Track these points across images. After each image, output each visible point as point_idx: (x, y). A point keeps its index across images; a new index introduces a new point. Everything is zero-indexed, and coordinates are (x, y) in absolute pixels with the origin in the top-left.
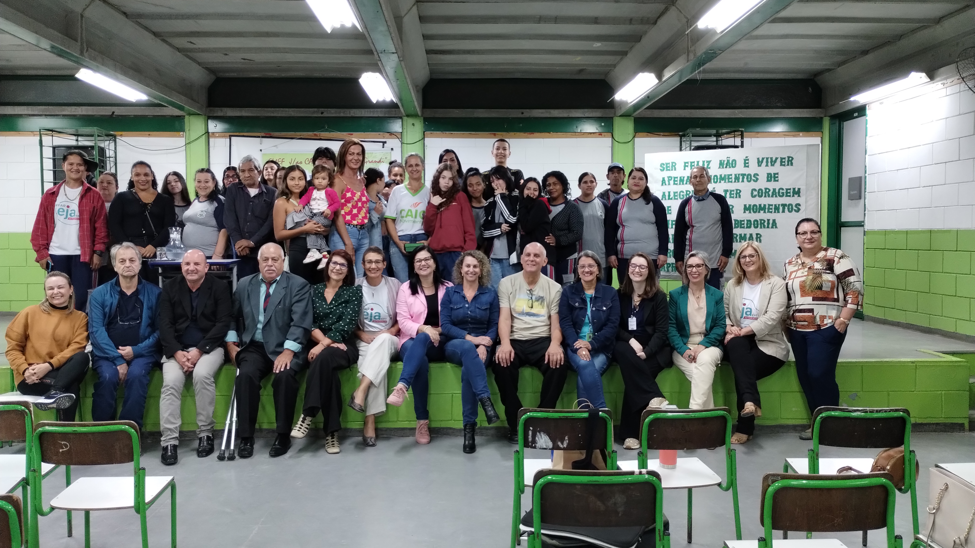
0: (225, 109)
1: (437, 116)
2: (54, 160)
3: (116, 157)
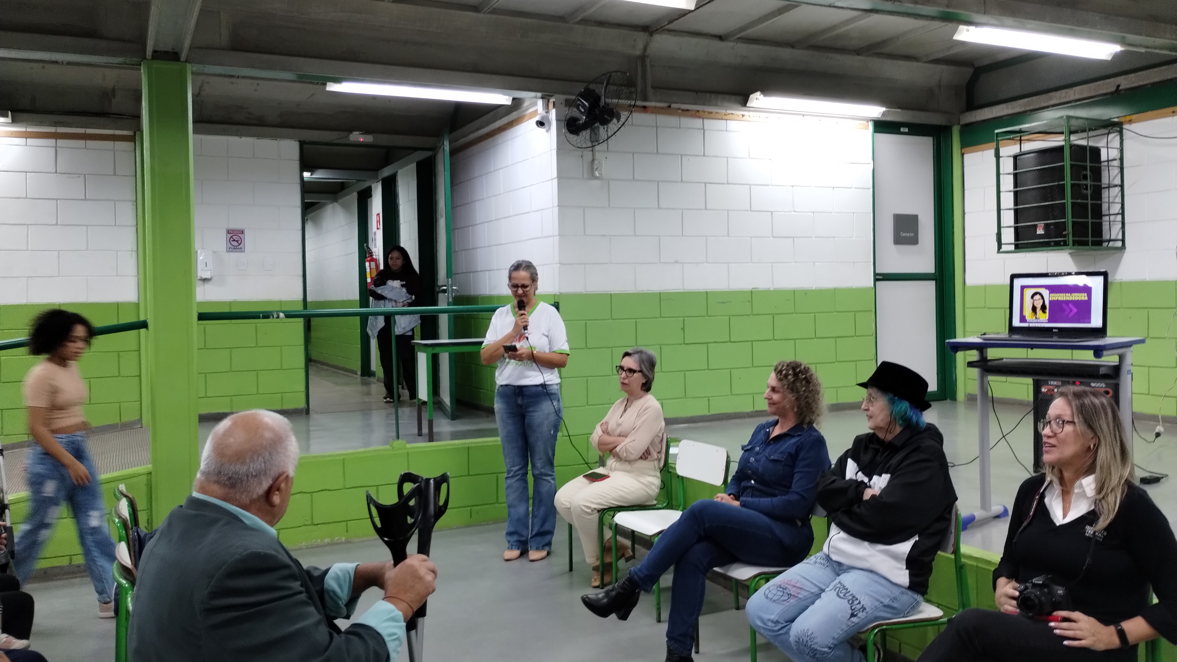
2: (1015, 176)
3: (1121, 159)
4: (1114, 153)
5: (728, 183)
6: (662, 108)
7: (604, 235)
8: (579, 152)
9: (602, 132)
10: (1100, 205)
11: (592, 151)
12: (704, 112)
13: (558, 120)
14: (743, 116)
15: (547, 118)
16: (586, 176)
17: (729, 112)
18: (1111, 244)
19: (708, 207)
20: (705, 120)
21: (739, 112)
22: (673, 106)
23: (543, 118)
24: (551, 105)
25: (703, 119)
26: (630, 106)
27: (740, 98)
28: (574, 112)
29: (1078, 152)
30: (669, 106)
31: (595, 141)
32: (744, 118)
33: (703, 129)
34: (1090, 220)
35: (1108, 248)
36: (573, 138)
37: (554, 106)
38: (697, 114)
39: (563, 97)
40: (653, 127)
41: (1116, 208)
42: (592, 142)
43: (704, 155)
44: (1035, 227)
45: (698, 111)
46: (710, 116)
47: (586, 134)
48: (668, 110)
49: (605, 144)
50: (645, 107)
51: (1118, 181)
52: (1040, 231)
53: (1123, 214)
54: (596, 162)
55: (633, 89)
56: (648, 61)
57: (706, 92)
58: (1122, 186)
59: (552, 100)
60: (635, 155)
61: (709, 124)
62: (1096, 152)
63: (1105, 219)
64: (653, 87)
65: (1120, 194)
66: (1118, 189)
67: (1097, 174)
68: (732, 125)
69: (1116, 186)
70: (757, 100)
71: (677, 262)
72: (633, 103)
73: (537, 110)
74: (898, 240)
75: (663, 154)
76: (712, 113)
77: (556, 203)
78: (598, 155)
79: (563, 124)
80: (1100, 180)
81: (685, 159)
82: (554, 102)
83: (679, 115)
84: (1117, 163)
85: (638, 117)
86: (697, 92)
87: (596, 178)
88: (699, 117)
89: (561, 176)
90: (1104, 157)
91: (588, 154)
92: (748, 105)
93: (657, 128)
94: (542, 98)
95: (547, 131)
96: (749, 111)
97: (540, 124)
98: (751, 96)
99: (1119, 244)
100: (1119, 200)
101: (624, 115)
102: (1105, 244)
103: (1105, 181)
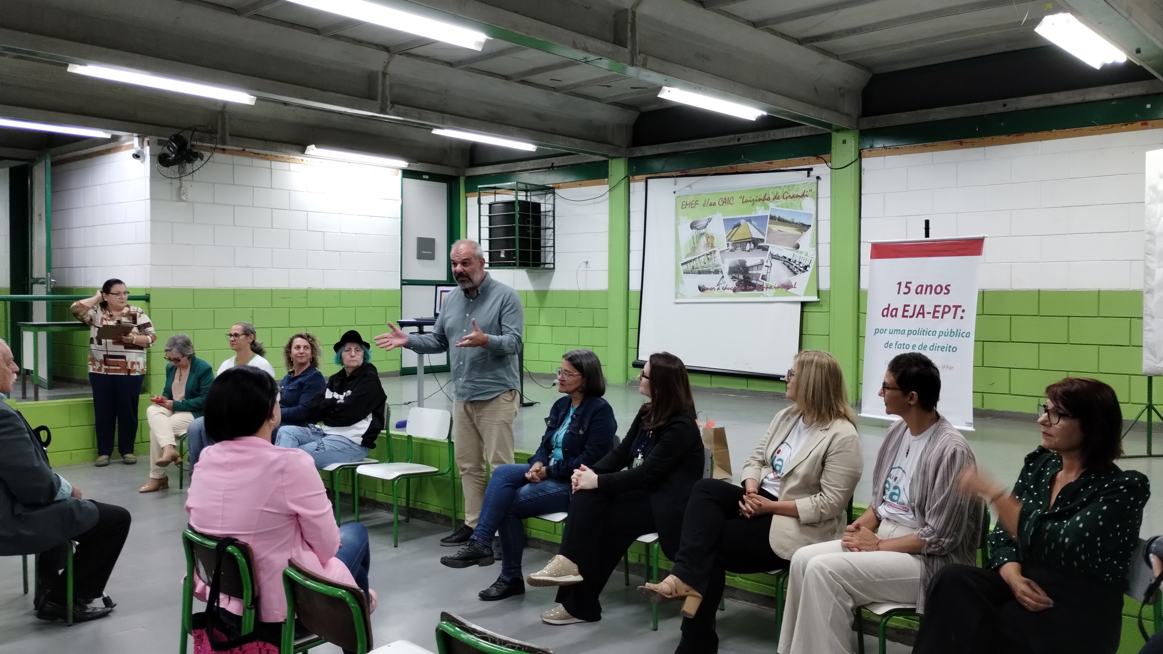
0: (643, 148)
1: (877, 125)
2: (490, 217)
3: (554, 211)
4: (550, 207)
5: (290, 210)
6: (238, 151)
7: (189, 244)
8: (169, 181)
9: (188, 166)
10: (540, 241)
11: (180, 180)
12: (272, 156)
13: (151, 155)
14: (302, 160)
15: (142, 152)
16: (174, 199)
17: (291, 157)
18: (547, 266)
19: (274, 226)
20: (273, 162)
21: (299, 157)
22: (247, 150)
23: (138, 152)
24: (145, 143)
25: (271, 160)
26: (211, 148)
27: (300, 147)
28: (166, 150)
29: (524, 205)
30: (244, 150)
31: (182, 174)
32: (303, 162)
33: (271, 168)
34: (531, 250)
35: (544, 269)
36: (164, 169)
37: (148, 144)
38: (266, 157)
39: (155, 138)
40: (231, 164)
41: (550, 243)
42: (180, 174)
43: (271, 188)
44: (500, 252)
45: (267, 155)
46: (276, 159)
47: (175, 168)
48: (242, 153)
49: (190, 177)
50: (224, 150)
51: (552, 226)
52: (502, 256)
53: (554, 247)
54: (183, 189)
55: (214, 136)
56: (227, 116)
57: (273, 141)
58: (554, 229)
59: (147, 139)
60: (216, 185)
61: (275, 164)
62: (537, 206)
63: (542, 249)
64: (230, 135)
65: (553, 234)
66: (552, 230)
67: (537, 220)
68: (293, 166)
69: (550, 228)
70: (312, 149)
71: (248, 267)
72: (213, 146)
73: (133, 145)
74: (420, 256)
75: (237, 185)
76: (278, 157)
77: (149, 218)
78: (184, 183)
79: (156, 159)
80: (540, 225)
81: (255, 190)
82: (148, 141)
83: (252, 157)
84: (551, 214)
85: (218, 156)
86: (266, 140)
87: (183, 201)
88: (268, 159)
89: (153, 197)
90: (543, 209)
91: (176, 183)
92: (306, 153)
93: (233, 165)
94: (138, 137)
95: (142, 162)
96: (307, 157)
97: (136, 156)
98: (308, 147)
99: (552, 266)
100: (552, 238)
101: (206, 154)
102: (542, 266)
103: (543, 225)
